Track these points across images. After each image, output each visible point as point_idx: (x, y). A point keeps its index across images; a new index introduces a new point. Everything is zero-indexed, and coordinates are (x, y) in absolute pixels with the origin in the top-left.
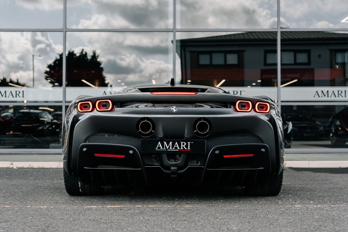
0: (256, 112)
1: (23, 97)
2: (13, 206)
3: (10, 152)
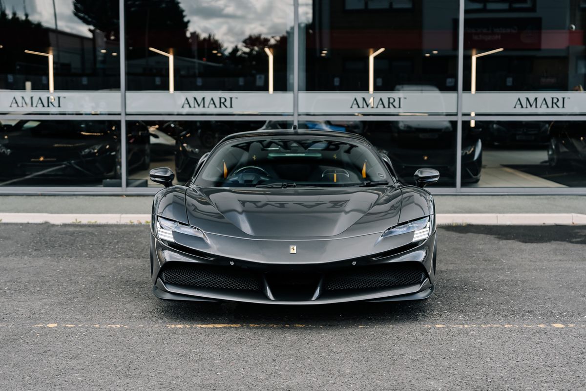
1: (59, 106)
2: (77, 325)
3: (42, 192)
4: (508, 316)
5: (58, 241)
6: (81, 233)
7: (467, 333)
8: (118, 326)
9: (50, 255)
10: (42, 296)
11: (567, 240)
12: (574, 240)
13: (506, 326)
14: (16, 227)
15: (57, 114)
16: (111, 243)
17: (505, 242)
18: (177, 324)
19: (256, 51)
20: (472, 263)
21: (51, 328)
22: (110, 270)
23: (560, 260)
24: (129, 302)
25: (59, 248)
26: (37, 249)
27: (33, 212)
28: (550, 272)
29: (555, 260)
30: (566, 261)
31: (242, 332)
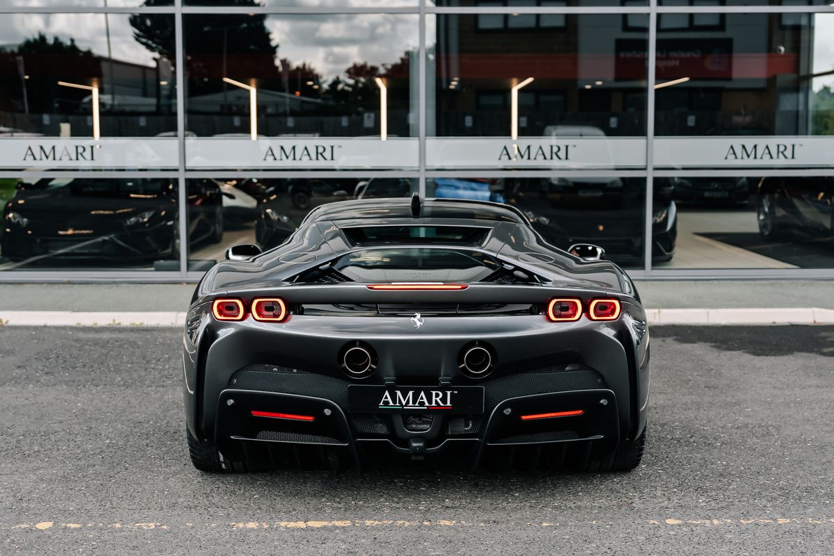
0: (590, 318)
1: (92, 159)
2: (85, 525)
3: (70, 279)
4: (776, 499)
5: (82, 358)
6: (119, 343)
7: (721, 538)
8: (152, 525)
9: (67, 383)
10: (40, 464)
11: (816, 349)
12: (825, 350)
13: (781, 521)
14: (26, 333)
15: (89, 170)
16: (159, 360)
17: (728, 353)
18: (248, 521)
19: (362, 83)
20: (691, 393)
21: (42, 531)
22: (152, 410)
23: (818, 386)
24: (175, 474)
25: (82, 369)
26: (49, 371)
27: (54, 310)
28: (810, 409)
29: (810, 386)
30: (827, 387)
31: (353, 539)
